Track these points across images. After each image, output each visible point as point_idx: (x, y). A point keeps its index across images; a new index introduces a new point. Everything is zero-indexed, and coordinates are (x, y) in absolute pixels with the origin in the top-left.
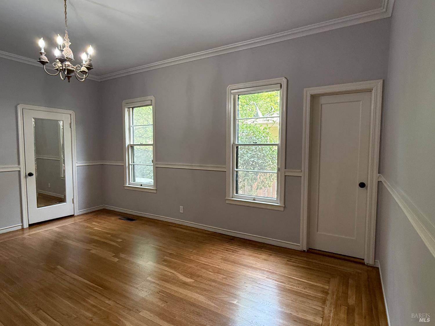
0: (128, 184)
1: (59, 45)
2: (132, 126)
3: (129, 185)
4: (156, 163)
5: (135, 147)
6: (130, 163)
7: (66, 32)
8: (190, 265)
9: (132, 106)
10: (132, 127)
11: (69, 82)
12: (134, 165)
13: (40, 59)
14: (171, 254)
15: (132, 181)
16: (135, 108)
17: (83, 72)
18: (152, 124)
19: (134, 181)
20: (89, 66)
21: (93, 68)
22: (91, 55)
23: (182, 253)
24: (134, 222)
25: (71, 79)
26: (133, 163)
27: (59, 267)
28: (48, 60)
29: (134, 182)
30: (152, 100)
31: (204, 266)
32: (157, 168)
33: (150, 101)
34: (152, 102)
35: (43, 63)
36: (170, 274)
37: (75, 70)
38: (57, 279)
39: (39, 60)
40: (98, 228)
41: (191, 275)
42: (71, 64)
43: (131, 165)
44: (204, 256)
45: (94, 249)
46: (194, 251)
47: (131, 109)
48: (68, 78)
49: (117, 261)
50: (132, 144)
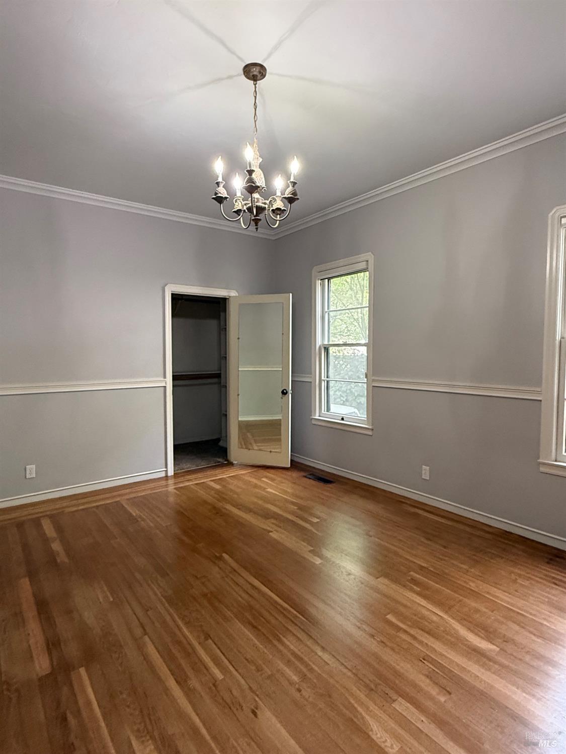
0: (317, 414)
1: (248, 161)
2: (326, 312)
3: (320, 416)
4: (373, 378)
5: (331, 350)
6: (323, 378)
7: (255, 140)
8: (474, 604)
9: (330, 276)
10: (327, 314)
11: (257, 230)
12: (328, 382)
13: (217, 194)
14: (422, 568)
15: (324, 411)
16: (333, 279)
17: (278, 211)
18: (368, 305)
19: (328, 409)
20: (292, 194)
21: (298, 199)
22: (296, 174)
23: (447, 571)
24: (330, 485)
25: (260, 223)
26: (327, 377)
27: (224, 555)
28: (228, 195)
29: (328, 411)
30: (367, 261)
31: (512, 614)
32: (374, 388)
33: (365, 262)
34: (367, 264)
35: (220, 200)
36: (435, 618)
37: (266, 206)
38: (226, 579)
39: (215, 197)
40: (274, 490)
41: (488, 633)
42: (260, 198)
43: (324, 381)
44: (501, 587)
45: (277, 531)
46: (472, 570)
47: (327, 280)
48: (255, 223)
49: (320, 564)
50: (327, 343)
